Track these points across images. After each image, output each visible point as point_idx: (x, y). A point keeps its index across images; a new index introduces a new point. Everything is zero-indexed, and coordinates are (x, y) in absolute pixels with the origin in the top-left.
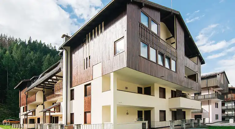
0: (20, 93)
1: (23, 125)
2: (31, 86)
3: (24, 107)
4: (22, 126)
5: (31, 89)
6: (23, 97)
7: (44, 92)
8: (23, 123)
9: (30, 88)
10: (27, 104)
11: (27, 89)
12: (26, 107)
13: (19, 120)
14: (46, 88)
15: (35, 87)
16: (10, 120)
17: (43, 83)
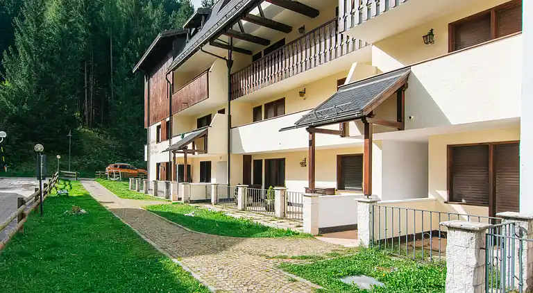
0: (146, 84)
1: (156, 183)
2: (185, 49)
3: (159, 127)
4: (152, 186)
6: (156, 96)
7: (230, 63)
8: (158, 178)
9: (180, 56)
10: (171, 115)
12: (169, 125)
13: (145, 166)
14: (238, 50)
15: (205, 43)
16: (122, 167)
17: (225, 29)
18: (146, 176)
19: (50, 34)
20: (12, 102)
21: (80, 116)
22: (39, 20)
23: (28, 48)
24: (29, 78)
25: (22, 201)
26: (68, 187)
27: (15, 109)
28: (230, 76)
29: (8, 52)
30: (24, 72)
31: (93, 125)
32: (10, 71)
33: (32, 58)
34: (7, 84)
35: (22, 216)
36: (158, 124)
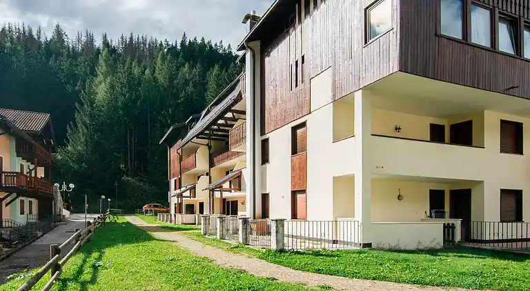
0: (169, 151)
1: (175, 216)
2: (189, 134)
3: (175, 180)
4: (173, 217)
5: (188, 142)
6: (174, 160)
7: (210, 148)
8: (176, 213)
9: (185, 140)
10: (181, 174)
11: (180, 143)
12: (180, 180)
13: (168, 205)
14: (213, 139)
15: (194, 137)
16: (155, 206)
17: (208, 128)
18: (168, 212)
19: (100, 111)
20: (74, 161)
21: (125, 167)
22: (92, 102)
23: (84, 123)
24: (86, 145)
25: (89, 223)
26: (116, 219)
27: (76, 167)
28: (210, 155)
29: (70, 126)
30: (83, 139)
31: (134, 175)
32: (72, 140)
33: (87, 129)
34: (69, 148)
35: (90, 231)
36: (176, 178)
